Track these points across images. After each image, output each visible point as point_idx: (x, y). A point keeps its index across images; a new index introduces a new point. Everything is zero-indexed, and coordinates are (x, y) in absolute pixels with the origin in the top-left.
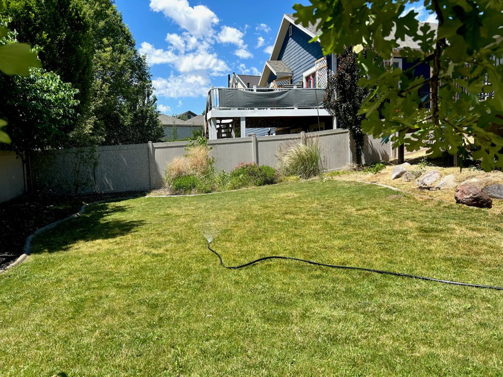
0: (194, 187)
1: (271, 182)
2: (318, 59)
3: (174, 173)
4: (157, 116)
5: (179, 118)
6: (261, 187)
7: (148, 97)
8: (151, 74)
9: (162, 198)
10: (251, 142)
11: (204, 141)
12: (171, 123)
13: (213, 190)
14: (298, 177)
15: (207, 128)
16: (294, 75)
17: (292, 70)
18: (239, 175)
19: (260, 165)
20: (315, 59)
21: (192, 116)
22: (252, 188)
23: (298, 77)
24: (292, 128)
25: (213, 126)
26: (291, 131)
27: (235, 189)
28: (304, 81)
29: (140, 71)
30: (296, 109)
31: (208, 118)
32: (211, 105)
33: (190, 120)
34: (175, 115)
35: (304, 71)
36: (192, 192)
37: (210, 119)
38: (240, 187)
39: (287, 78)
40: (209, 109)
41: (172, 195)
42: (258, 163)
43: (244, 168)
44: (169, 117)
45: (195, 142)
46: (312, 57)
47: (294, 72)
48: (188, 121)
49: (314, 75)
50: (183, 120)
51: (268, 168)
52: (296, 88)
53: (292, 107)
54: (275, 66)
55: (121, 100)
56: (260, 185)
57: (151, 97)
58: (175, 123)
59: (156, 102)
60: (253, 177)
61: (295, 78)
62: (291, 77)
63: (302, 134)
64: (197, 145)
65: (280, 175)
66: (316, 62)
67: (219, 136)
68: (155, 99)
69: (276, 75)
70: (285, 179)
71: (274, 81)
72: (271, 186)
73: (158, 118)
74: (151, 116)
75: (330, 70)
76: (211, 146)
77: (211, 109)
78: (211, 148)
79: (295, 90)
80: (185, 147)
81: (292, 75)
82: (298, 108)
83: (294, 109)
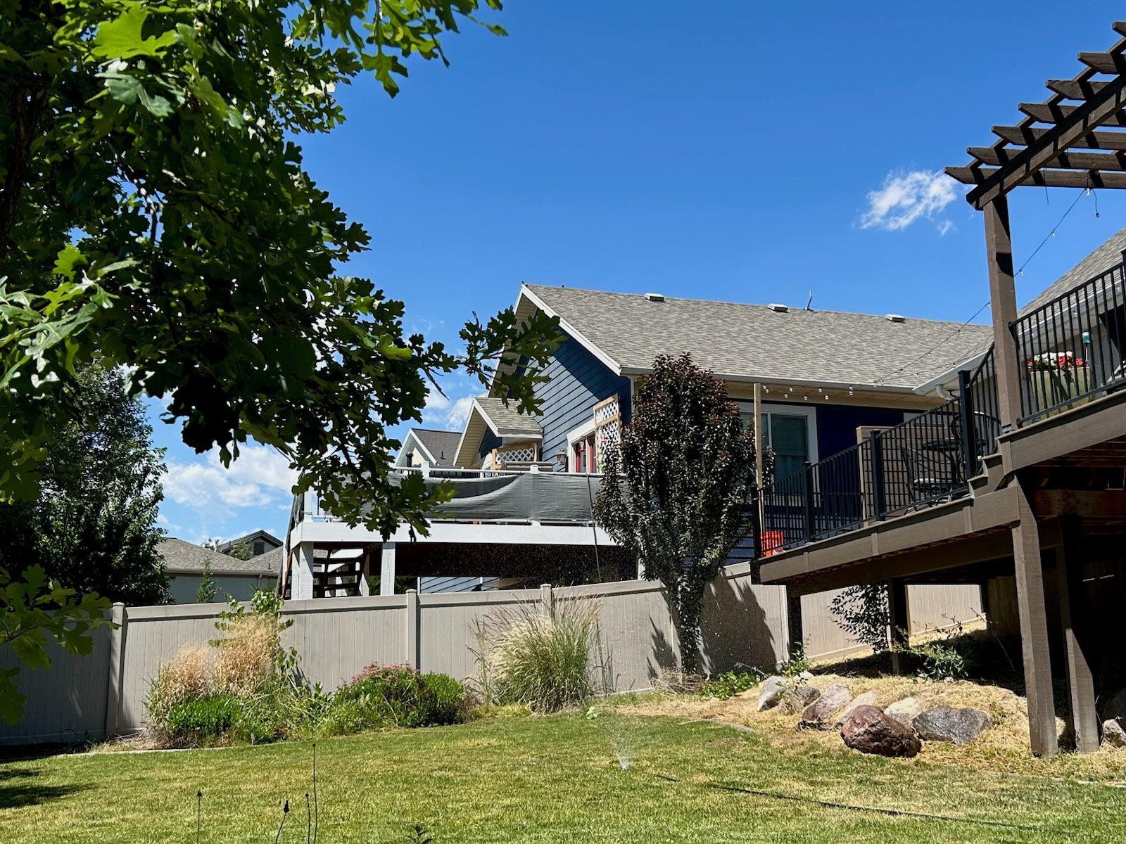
0: (227, 726)
1: (447, 717)
2: (600, 401)
3: (177, 688)
4: (154, 542)
5: (226, 552)
6: (418, 730)
9: (135, 755)
10: (404, 607)
11: (273, 602)
12: (197, 567)
13: (279, 735)
14: (528, 707)
15: (290, 573)
16: (548, 438)
18: (357, 696)
19: (424, 672)
20: (595, 399)
21: (267, 545)
22: (392, 732)
23: (555, 442)
25: (304, 565)
27: (342, 732)
28: (571, 452)
29: (115, 415)
30: (536, 524)
31: (293, 545)
32: (302, 509)
33: (260, 558)
34: (213, 544)
35: (571, 429)
36: (220, 740)
37: (298, 546)
38: (356, 729)
39: (528, 444)
40: (297, 519)
41: (163, 748)
42: (418, 666)
43: (375, 679)
44: (192, 547)
45: (247, 606)
46: (589, 394)
47: (547, 430)
48: (253, 560)
49: (591, 438)
50: (239, 557)
51: (444, 680)
52: (537, 472)
53: (525, 521)
54: (497, 412)
55: (49, 491)
56: (416, 725)
58: (212, 567)
59: (159, 503)
60: (398, 704)
61: (549, 445)
62: (538, 442)
63: (544, 590)
64: (250, 614)
65: (477, 702)
66: (595, 408)
67: (318, 592)
69: (497, 434)
70: (487, 711)
71: (494, 451)
72: (445, 729)
73: (155, 548)
74: (137, 540)
75: (628, 430)
76: (290, 617)
77: (301, 519)
78: (289, 624)
79: (534, 475)
80: (216, 620)
81: (540, 437)
82: (542, 524)
83: (530, 524)
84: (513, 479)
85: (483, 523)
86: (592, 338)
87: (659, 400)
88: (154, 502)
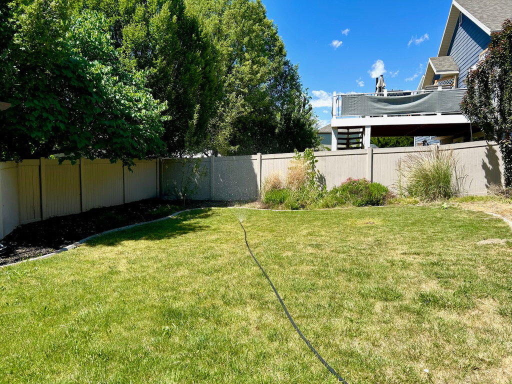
1: (375, 203)
2: (483, 51)
7: (304, 106)
8: (301, 83)
10: (366, 154)
14: (418, 199)
16: (461, 72)
17: (459, 66)
24: (455, 138)
26: (454, 140)
30: (439, 114)
35: (471, 66)
36: (280, 207)
39: (451, 76)
43: (349, 184)
45: (302, 154)
47: (461, 69)
51: (379, 186)
52: (442, 90)
53: (433, 113)
54: (439, 63)
56: (360, 205)
57: (307, 106)
62: (457, 75)
66: (480, 54)
68: (310, 109)
69: (435, 73)
71: (436, 81)
79: (439, 91)
80: (290, 159)
81: (458, 72)
82: (442, 114)
83: (436, 115)
84: (428, 94)
85: (412, 115)
86: (480, 19)
87: (503, 44)
88: (309, 111)
